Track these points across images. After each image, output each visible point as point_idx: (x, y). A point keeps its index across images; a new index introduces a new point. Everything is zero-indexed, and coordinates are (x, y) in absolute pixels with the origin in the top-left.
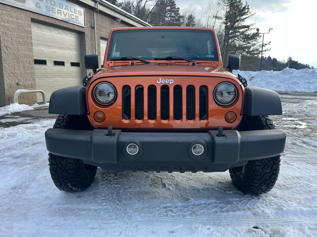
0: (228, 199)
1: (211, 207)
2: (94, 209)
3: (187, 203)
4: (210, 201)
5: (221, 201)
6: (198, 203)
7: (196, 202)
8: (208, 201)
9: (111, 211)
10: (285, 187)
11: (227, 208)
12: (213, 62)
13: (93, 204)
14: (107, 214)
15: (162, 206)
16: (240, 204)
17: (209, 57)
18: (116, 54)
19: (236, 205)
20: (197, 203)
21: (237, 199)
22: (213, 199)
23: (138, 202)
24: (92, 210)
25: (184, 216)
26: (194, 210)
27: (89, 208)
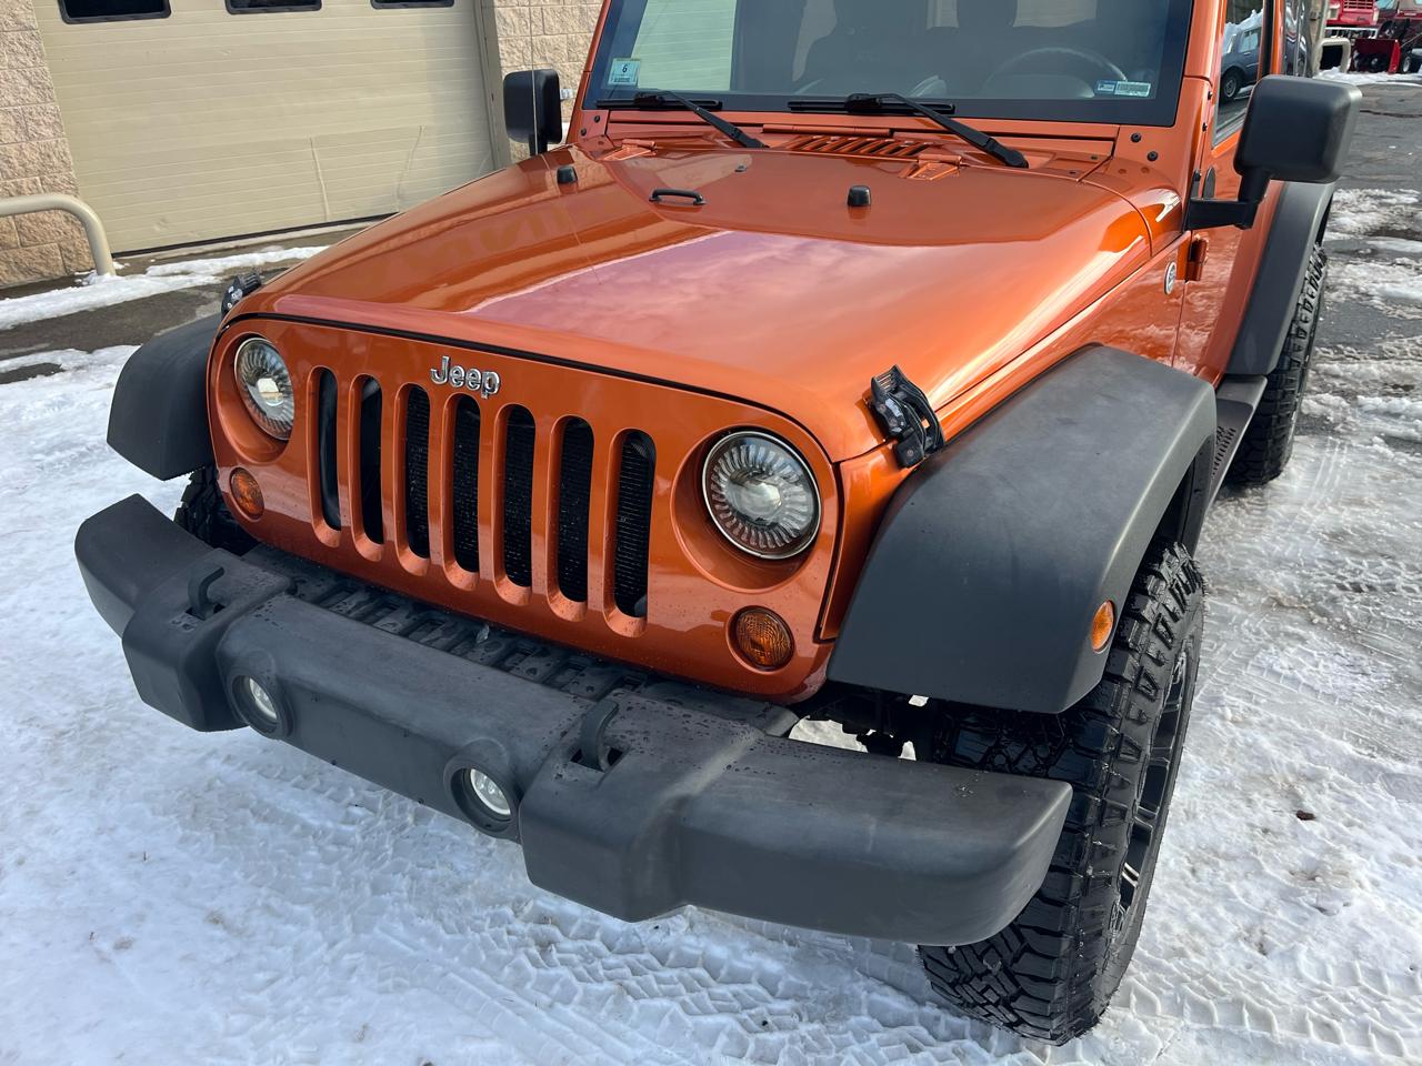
0: (858, 980)
1: (730, 995)
2: (305, 827)
3: (652, 927)
4: (754, 957)
5: (805, 983)
6: (696, 948)
7: (691, 940)
8: (745, 957)
9: (347, 857)
10: (1259, 1033)
11: (785, 1036)
12: (1128, 131)
13: (319, 800)
14: (321, 867)
15: (539, 903)
16: (874, 1038)
17: (1117, 93)
18: (625, 70)
19: (850, 1035)
20: (690, 946)
21: (896, 1003)
22: (777, 957)
23: (473, 844)
24: (297, 828)
25: (559, 1001)
26: (632, 983)
27: (296, 812)
